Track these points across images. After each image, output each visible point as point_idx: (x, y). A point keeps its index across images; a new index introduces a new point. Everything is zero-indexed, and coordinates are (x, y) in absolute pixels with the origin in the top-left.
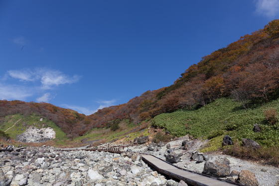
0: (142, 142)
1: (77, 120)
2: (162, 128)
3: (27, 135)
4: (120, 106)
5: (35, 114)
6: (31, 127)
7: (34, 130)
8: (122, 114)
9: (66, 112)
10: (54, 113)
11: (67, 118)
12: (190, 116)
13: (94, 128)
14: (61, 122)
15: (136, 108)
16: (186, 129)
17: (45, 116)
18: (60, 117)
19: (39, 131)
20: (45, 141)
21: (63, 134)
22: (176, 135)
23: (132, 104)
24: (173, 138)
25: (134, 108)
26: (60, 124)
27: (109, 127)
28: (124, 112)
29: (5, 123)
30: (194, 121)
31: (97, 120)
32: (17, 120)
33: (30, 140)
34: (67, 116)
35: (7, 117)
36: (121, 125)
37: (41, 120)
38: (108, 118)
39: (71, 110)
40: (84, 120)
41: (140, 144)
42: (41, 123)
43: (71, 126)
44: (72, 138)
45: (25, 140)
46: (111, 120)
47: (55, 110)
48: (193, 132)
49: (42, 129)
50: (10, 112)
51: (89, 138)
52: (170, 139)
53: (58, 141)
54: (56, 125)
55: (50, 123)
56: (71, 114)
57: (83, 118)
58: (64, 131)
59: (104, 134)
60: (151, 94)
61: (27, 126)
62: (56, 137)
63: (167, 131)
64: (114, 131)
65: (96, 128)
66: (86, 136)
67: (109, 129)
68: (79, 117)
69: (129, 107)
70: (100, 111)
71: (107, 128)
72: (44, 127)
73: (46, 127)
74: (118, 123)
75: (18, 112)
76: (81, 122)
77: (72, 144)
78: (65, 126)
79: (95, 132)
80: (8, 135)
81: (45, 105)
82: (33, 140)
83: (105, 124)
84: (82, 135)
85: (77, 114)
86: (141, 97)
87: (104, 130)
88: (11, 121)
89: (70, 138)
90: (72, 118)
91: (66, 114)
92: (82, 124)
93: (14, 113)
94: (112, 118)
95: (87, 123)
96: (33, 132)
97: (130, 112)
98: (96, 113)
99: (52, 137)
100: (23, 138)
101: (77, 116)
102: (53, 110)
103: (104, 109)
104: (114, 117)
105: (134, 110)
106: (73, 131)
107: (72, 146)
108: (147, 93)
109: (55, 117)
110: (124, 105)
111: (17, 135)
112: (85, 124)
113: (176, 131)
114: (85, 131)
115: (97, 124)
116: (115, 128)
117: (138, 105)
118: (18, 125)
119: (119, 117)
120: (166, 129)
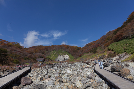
0: (102, 58)
1: (78, 50)
2: (112, 50)
3: (59, 58)
4: (96, 41)
5: (60, 50)
6: (60, 55)
7: (61, 56)
8: (97, 45)
9: (72, 47)
10: (67, 48)
11: (73, 50)
12: (128, 42)
13: (85, 53)
14: (71, 52)
15: (104, 41)
16: (124, 49)
17: (64, 50)
18: (70, 50)
19: (63, 56)
20: (66, 60)
21: (73, 57)
22: (119, 53)
23: (102, 39)
24: (117, 55)
25: (103, 41)
26: (71, 53)
27: (92, 52)
28: (98, 44)
29: (51, 55)
30: (130, 45)
31: (86, 49)
32: (54, 53)
33: (60, 60)
34: (73, 49)
35: (51, 52)
36: (97, 50)
37: (63, 52)
38: (91, 47)
39: (75, 46)
40: (81, 50)
41: (101, 59)
42: (63, 53)
43: (75, 53)
44: (76, 58)
45: (58, 61)
46: (92, 48)
47: (68, 47)
48: (128, 51)
49: (64, 56)
50: (51, 50)
51: (83, 58)
52: (115, 55)
53: (71, 60)
54: (69, 53)
55: (67, 53)
56: (75, 48)
57: (80, 49)
58: (73, 56)
59: (90, 55)
60: (112, 32)
61: (58, 55)
62: (70, 58)
63: (114, 52)
64: (95, 53)
65: (86, 53)
66: (82, 57)
67: (92, 53)
68: (78, 49)
69: (101, 41)
70: (87, 45)
71: (91, 52)
72: (65, 55)
73: (65, 54)
74: (96, 49)
75: (54, 50)
76: (79, 51)
77: (76, 61)
78: (73, 53)
79: (86, 55)
80: (51, 59)
81: (64, 46)
82: (61, 60)
83: (90, 51)
84: (80, 57)
85: (77, 47)
86: (106, 35)
87: (90, 53)
88: (52, 54)
89: (75, 58)
90: (75, 49)
91: (73, 48)
92: (80, 52)
93: (53, 50)
94: (93, 47)
95: (82, 51)
96: (61, 57)
97: (101, 44)
98: (86, 46)
99: (68, 58)
100: (57, 60)
101: (77, 49)
102: (67, 47)
103: (89, 43)
104: (94, 47)
105: (104, 42)
106: (77, 55)
107: (76, 62)
108: (110, 32)
109: (68, 50)
110: (98, 40)
111: (55, 59)
112: (81, 51)
113: (119, 51)
114: (81, 55)
115: (86, 51)
116: (95, 52)
117: (105, 39)
118: (55, 55)
119: (96, 47)
120: (114, 51)
